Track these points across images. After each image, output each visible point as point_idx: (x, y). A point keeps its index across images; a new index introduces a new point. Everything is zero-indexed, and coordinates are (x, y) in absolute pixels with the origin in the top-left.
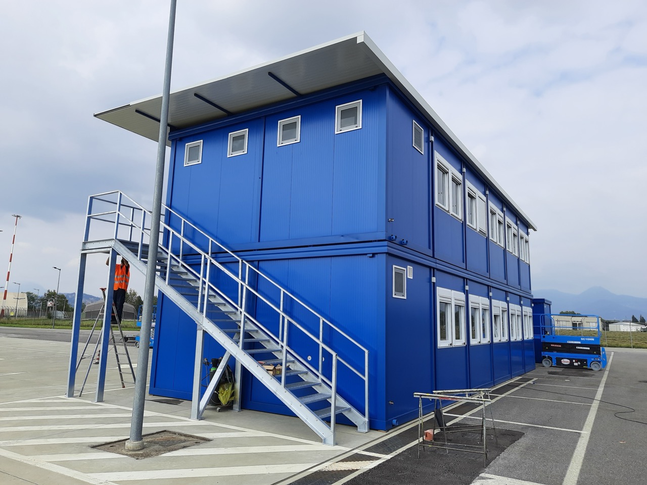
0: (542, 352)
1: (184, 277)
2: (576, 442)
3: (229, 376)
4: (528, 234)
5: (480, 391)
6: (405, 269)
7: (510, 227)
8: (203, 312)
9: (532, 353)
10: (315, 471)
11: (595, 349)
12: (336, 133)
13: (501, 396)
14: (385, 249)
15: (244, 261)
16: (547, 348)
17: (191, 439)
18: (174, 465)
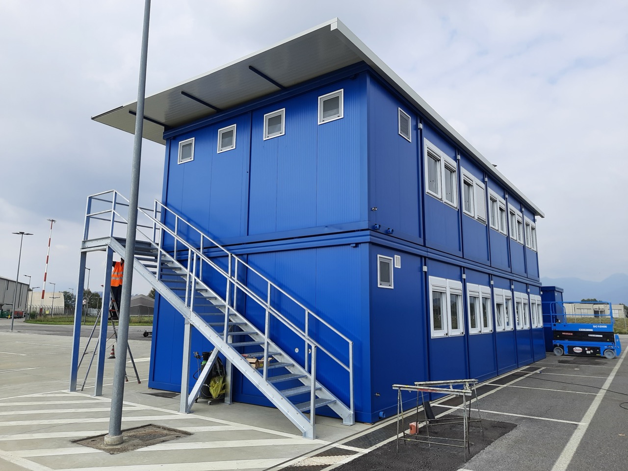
0: (553, 341)
1: (178, 272)
2: (570, 434)
3: (220, 369)
4: (534, 221)
5: (465, 382)
6: (392, 258)
7: (514, 215)
8: (190, 306)
9: (542, 342)
10: (286, 466)
11: (608, 336)
12: (319, 124)
13: (502, 386)
14: (368, 239)
15: (233, 255)
16: (558, 336)
17: (172, 433)
18: (146, 461)
